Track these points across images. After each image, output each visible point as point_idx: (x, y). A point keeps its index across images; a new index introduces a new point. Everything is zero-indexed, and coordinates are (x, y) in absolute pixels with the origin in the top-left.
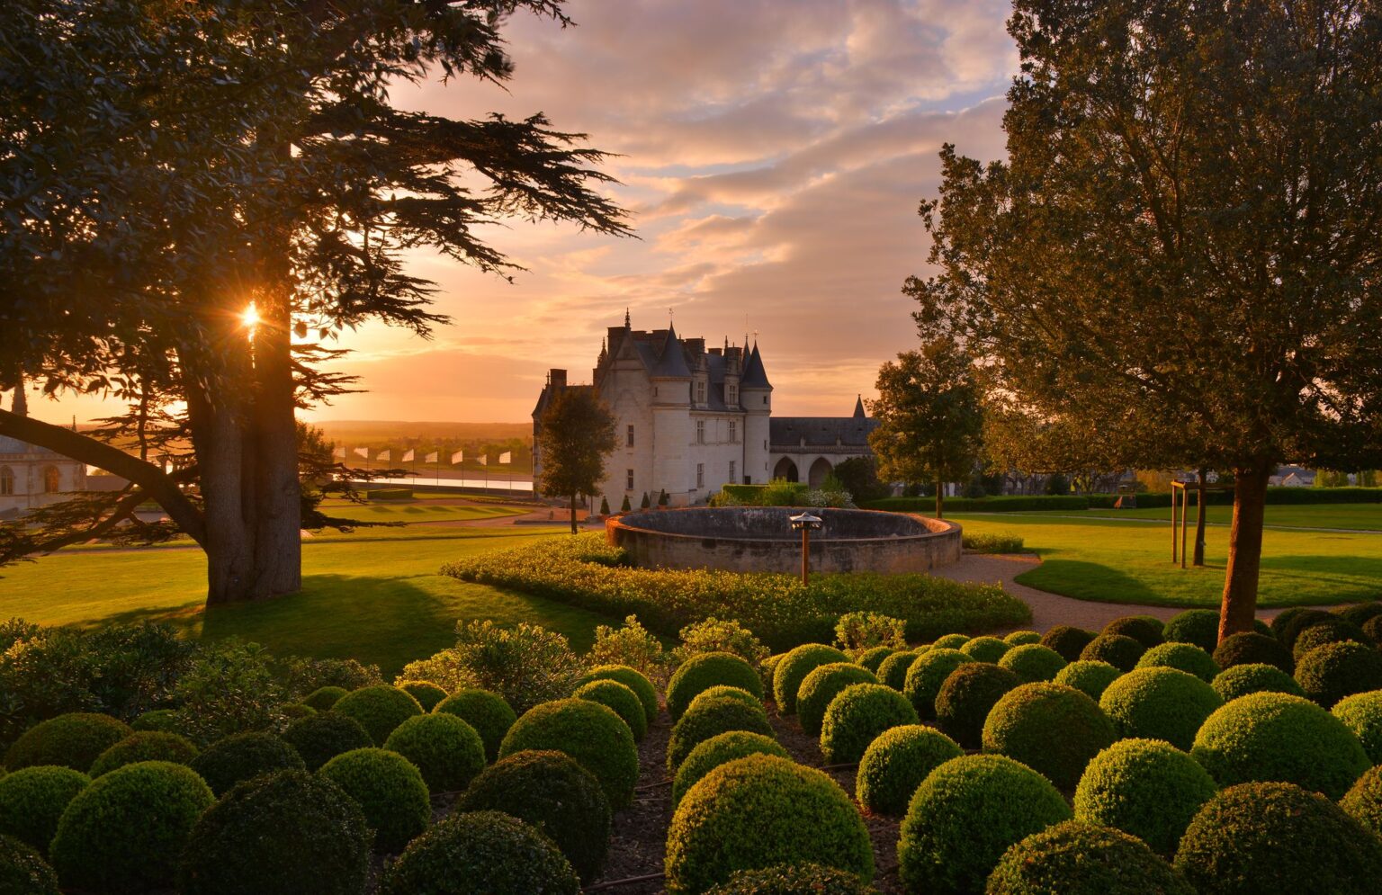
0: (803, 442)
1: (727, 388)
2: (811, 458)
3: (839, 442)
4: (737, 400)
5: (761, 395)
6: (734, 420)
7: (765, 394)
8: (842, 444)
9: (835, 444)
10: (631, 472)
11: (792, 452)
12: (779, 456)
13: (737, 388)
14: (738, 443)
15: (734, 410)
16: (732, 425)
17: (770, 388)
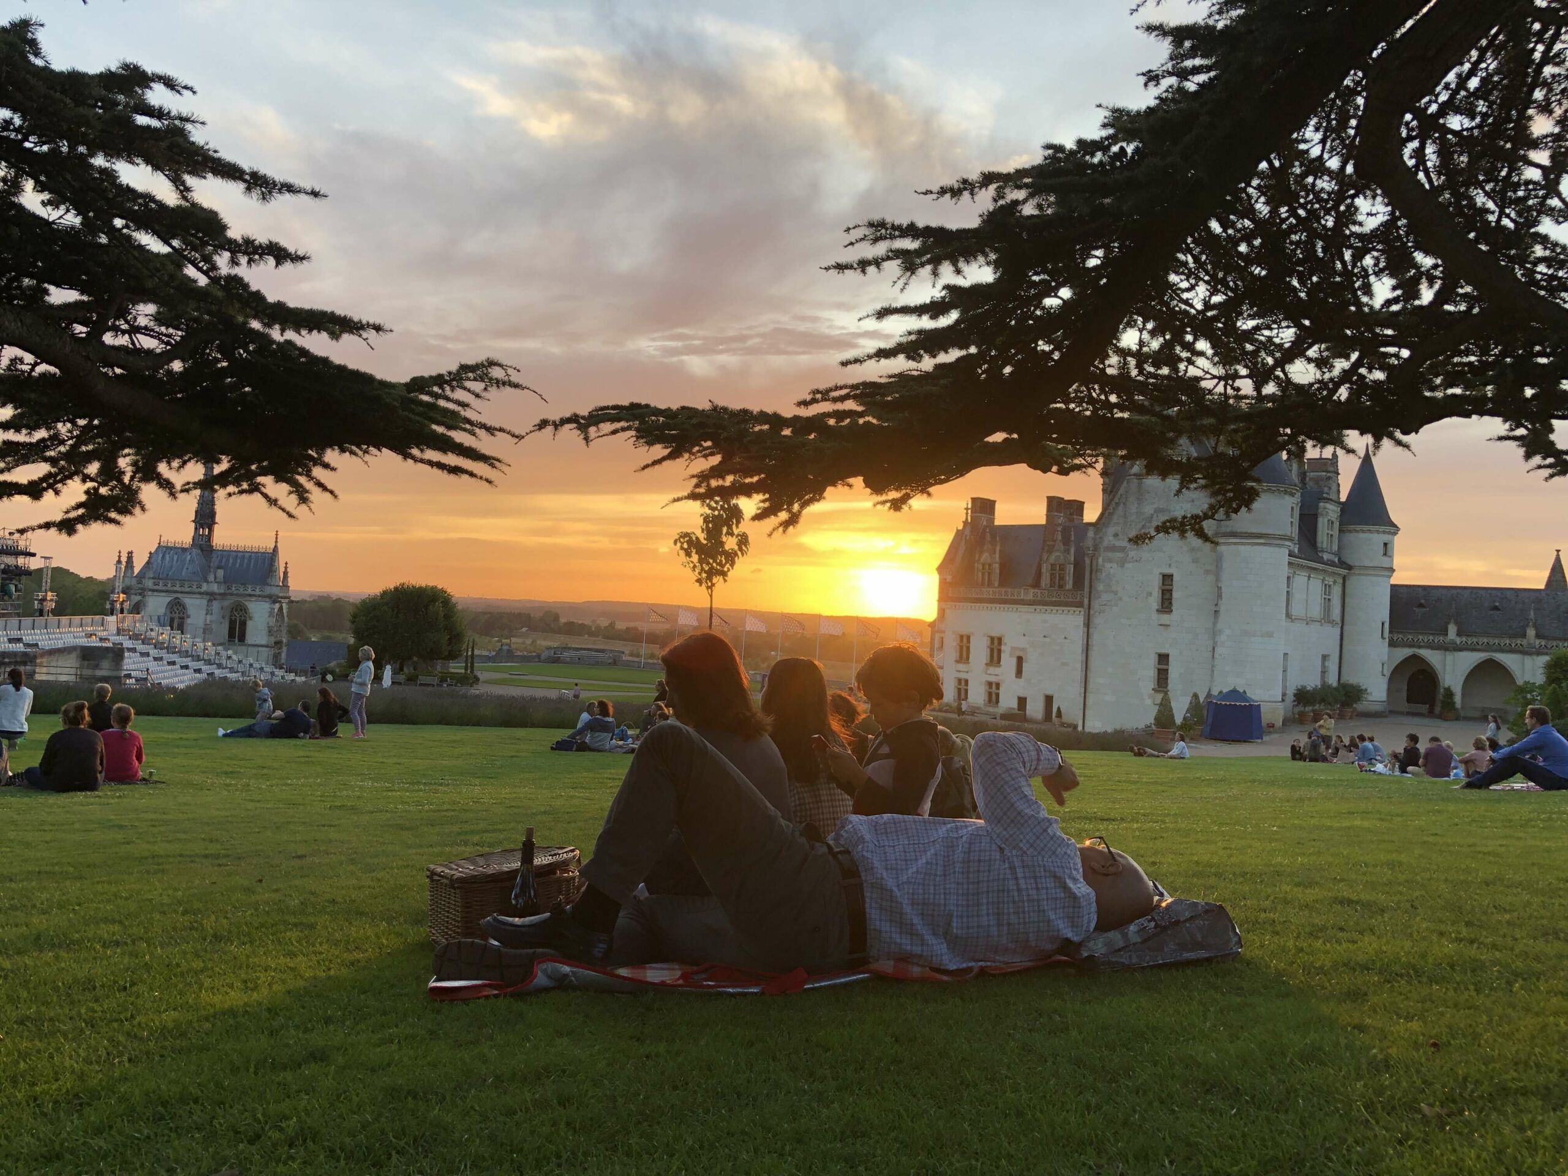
0: (1452, 630)
1: (1322, 522)
2: (1470, 659)
3: (1531, 632)
4: (1335, 548)
5: (1377, 539)
6: (1330, 580)
7: (1386, 538)
8: (1538, 636)
9: (1524, 635)
10: (1163, 658)
11: (1431, 646)
12: (1404, 653)
13: (1337, 525)
14: (1332, 623)
15: (1331, 564)
16: (1327, 589)
17: (1394, 529)
